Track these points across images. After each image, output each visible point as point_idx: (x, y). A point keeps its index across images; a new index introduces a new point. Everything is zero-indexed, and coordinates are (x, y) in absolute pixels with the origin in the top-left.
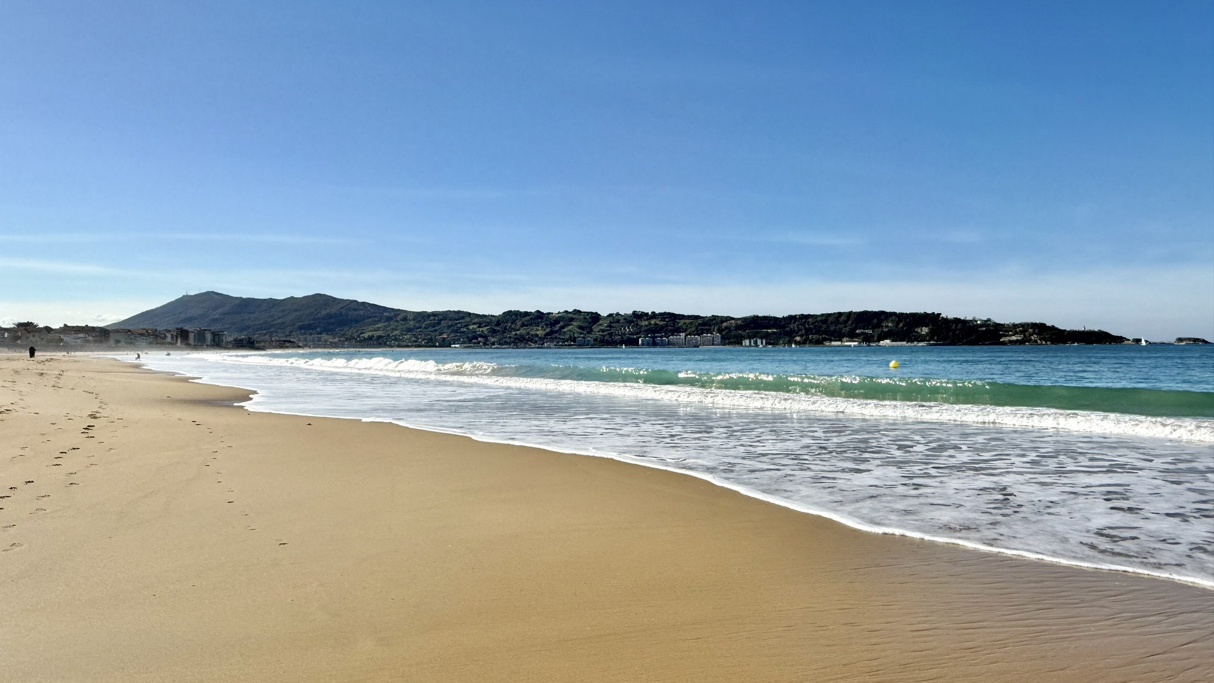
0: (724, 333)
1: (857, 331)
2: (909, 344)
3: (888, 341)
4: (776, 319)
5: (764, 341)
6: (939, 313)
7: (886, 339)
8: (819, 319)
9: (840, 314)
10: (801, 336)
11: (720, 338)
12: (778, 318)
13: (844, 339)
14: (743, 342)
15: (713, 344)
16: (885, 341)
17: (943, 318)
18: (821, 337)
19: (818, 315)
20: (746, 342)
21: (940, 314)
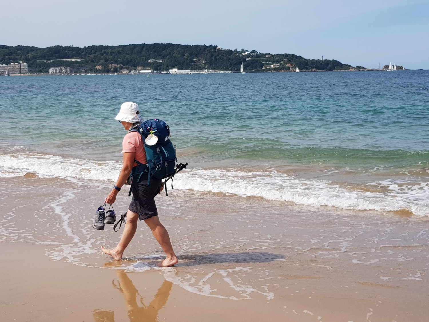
0: (31, 62)
1: (149, 61)
2: (193, 72)
3: (175, 70)
4: (78, 49)
5: (68, 70)
6: (215, 45)
7: (174, 67)
8: (116, 50)
9: (134, 46)
10: (102, 65)
11: (27, 67)
12: (81, 49)
13: (139, 68)
14: (50, 70)
15: (21, 73)
16: (173, 69)
17: (219, 50)
18: (119, 66)
19: (116, 47)
20: (52, 70)
21: (217, 46)
